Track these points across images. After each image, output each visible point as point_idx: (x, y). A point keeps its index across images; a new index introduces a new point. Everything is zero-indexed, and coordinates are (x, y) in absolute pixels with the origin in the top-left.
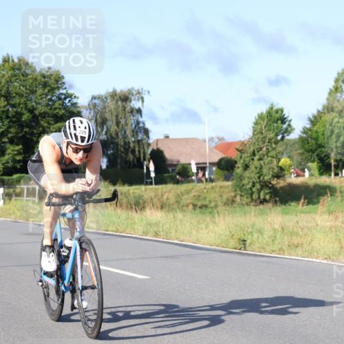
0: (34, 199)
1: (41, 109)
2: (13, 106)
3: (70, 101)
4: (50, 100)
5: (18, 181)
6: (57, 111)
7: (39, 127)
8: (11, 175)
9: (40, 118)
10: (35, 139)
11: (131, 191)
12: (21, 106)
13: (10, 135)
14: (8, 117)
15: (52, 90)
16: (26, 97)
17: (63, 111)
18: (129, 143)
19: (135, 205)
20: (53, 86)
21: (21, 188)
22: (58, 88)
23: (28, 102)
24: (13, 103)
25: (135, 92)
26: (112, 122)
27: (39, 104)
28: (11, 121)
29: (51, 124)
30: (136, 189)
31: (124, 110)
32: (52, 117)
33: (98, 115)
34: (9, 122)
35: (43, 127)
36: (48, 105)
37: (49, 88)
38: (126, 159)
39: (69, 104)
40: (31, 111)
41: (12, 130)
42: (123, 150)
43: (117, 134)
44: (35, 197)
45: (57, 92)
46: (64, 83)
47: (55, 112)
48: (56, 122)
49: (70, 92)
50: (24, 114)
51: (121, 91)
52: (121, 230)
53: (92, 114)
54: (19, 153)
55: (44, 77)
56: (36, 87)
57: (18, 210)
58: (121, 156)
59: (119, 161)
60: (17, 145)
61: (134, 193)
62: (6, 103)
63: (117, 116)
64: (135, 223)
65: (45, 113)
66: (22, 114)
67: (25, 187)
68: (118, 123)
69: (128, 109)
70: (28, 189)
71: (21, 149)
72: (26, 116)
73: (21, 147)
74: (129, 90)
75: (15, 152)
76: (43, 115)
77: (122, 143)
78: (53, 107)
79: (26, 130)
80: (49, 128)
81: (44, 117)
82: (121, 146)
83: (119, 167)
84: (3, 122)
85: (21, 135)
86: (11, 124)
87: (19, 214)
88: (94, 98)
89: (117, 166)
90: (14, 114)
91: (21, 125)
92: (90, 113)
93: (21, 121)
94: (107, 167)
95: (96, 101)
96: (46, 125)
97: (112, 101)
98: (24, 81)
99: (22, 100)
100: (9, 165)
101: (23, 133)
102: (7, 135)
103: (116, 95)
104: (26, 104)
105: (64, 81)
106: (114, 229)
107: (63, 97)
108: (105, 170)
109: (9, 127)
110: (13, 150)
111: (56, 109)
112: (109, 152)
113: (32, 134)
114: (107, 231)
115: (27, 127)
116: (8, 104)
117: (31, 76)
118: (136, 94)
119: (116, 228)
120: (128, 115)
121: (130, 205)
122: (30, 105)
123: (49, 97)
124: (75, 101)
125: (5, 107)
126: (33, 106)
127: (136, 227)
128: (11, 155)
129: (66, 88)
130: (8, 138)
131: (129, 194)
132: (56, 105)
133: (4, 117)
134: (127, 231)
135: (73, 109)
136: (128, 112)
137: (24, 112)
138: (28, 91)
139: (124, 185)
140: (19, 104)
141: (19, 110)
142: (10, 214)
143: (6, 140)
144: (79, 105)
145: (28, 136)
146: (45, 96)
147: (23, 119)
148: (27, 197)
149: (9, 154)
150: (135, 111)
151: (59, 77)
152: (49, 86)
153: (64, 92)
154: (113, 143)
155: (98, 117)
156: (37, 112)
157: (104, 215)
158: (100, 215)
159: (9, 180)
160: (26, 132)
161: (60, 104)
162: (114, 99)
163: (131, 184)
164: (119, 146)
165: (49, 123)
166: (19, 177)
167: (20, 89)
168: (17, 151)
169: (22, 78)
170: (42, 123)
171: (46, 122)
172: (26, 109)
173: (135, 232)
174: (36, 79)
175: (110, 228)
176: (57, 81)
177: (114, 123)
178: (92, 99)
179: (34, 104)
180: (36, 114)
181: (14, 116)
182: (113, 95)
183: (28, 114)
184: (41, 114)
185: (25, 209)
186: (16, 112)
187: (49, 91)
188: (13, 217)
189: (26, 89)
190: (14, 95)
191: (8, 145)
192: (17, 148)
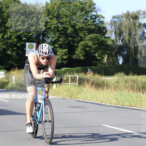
0: (75, 84)
1: (79, 25)
2: (62, 23)
3: (98, 20)
4: (86, 19)
5: (65, 72)
6: (90, 26)
7: (78, 37)
8: (60, 68)
9: (79, 31)
10: (76, 45)
11: (139, 79)
12: (67, 23)
13: (59, 43)
14: (58, 31)
15: (87, 12)
16: (70, 17)
17: (94, 27)
18: (138, 47)
19: (142, 88)
20: (88, 10)
21: (67, 77)
22: (91, 11)
23: (71, 21)
24: (61, 21)
25: (142, 13)
26: (126, 33)
27: (78, 22)
28: (60, 33)
29: (86, 35)
30: (142, 78)
31: (135, 25)
32: (87, 30)
33: (117, 29)
34: (59, 34)
35: (81, 37)
36: (84, 22)
37: (85, 11)
38: (136, 57)
39: (98, 22)
40: (73, 27)
41: (61, 39)
42: (134, 52)
43: (129, 41)
44: (76, 83)
45: (90, 14)
46: (95, 8)
47: (89, 27)
48: (89, 34)
49: (99, 14)
50: (69, 29)
51: (132, 12)
52: (133, 105)
53: (113, 28)
54: (66, 54)
55: (82, 4)
56: (77, 11)
57: (65, 91)
58: (132, 56)
59: (131, 59)
60: (64, 49)
61: (141, 80)
62: (57, 21)
63: (129, 29)
64: (142, 101)
65: (82, 28)
66: (67, 29)
67: (70, 76)
68: (130, 34)
69: (137, 24)
70: (71, 77)
71: (66, 51)
72: (70, 30)
73: (66, 50)
74: (138, 11)
75: (63, 54)
76: (81, 29)
77: (133, 47)
78: (88, 24)
79: (70, 39)
80: (85, 38)
81: (82, 31)
82: (132, 49)
83: (131, 63)
84: (55, 34)
85: (67, 42)
86: (60, 35)
87: (66, 94)
88: (114, 17)
89: (129, 63)
90: (62, 29)
91: (67, 36)
92: (111, 27)
93: (67, 33)
94: (123, 63)
95: (116, 20)
96: (83, 35)
97: (126, 19)
98: (69, 7)
99: (68, 19)
100: (59, 62)
101: (68, 41)
102: (58, 43)
103: (129, 15)
104: (70, 22)
105: (95, 6)
106: (128, 104)
107: (94, 17)
108: (121, 65)
109: (59, 37)
110: (62, 52)
111: (89, 25)
112: (124, 53)
113: (74, 42)
114: (123, 105)
115: (70, 37)
116: (59, 22)
117: (73, 4)
118: (143, 14)
119: (130, 103)
120: (137, 28)
121: (139, 88)
122: (72, 22)
123: (85, 17)
124: (102, 19)
125: (56, 24)
126: (74, 24)
127: (143, 103)
128: (60, 55)
129: (96, 11)
130: (59, 45)
131: (138, 81)
132: (89, 23)
133: (56, 30)
134: (137, 106)
135: (100, 25)
136: (138, 27)
137: (69, 27)
138: (71, 14)
139: (134, 75)
140: (66, 22)
141: (66, 26)
142: (60, 94)
143: (57, 46)
144: (105, 22)
145: (71, 43)
146: (82, 16)
147: (68, 32)
148: (71, 82)
149: (59, 55)
150: (142, 26)
151: (92, 4)
152: (85, 10)
153: (95, 14)
154: (127, 47)
155: (117, 30)
156: (77, 27)
157: (121, 95)
158: (119, 95)
159: (59, 72)
160: (70, 40)
161: (92, 22)
162: (128, 18)
163: (139, 74)
164: (131, 49)
165: (84, 34)
166: (66, 70)
167: (66, 12)
168: (65, 53)
169: (67, 5)
170: (81, 34)
171: (83, 34)
172: (70, 25)
173: (142, 106)
174: (76, 6)
175: (126, 104)
176: (90, 7)
177: (128, 34)
178: (113, 18)
179: (75, 22)
180: (76, 29)
181: (62, 30)
182: (128, 15)
183: (72, 29)
184: (79, 29)
185: (70, 90)
186: (64, 28)
187: (85, 14)
188: (62, 96)
189: (70, 12)
190: (62, 16)
191: (58, 49)
192: (64, 51)
